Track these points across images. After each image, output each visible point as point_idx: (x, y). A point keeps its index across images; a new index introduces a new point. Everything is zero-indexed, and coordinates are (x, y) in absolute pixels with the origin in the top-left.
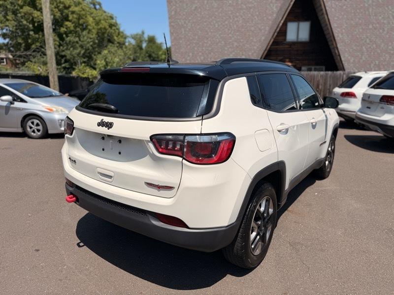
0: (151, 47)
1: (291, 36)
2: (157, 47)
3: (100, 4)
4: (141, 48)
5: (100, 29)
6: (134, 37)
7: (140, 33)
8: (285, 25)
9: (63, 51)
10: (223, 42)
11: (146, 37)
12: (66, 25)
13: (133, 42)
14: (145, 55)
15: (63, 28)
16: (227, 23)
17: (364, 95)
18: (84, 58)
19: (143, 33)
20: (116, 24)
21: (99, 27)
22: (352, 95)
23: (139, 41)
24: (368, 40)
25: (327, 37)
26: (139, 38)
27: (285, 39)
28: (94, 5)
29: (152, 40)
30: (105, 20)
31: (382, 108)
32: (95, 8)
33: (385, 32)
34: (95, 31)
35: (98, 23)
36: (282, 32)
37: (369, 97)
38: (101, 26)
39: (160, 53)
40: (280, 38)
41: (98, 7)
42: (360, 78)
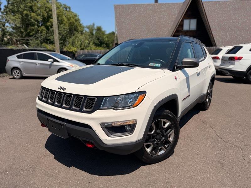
0: (99, 33)
1: (186, 27)
2: (102, 33)
3: (69, 8)
4: (92, 34)
5: (71, 23)
6: (88, 27)
7: (92, 24)
8: (182, 21)
9: (49, 36)
10: (147, 31)
11: (95, 27)
12: (51, 21)
13: (87, 30)
14: (95, 38)
15: (49, 22)
16: (149, 20)
17: (223, 57)
18: (61, 40)
19: (94, 25)
20: (79, 19)
21: (70, 22)
22: (218, 58)
23: (91, 30)
24: (229, 29)
25: (206, 27)
26: (91, 28)
27: (183, 29)
28: (66, 8)
29: (99, 29)
30: (73, 17)
31: (229, 62)
32: (66, 10)
33: (239, 24)
34: (67, 24)
35: (69, 20)
36: (181, 25)
37: (224, 58)
38: (71, 21)
39: (105, 37)
40: (180, 29)
41: (68, 9)
42: (221, 49)
